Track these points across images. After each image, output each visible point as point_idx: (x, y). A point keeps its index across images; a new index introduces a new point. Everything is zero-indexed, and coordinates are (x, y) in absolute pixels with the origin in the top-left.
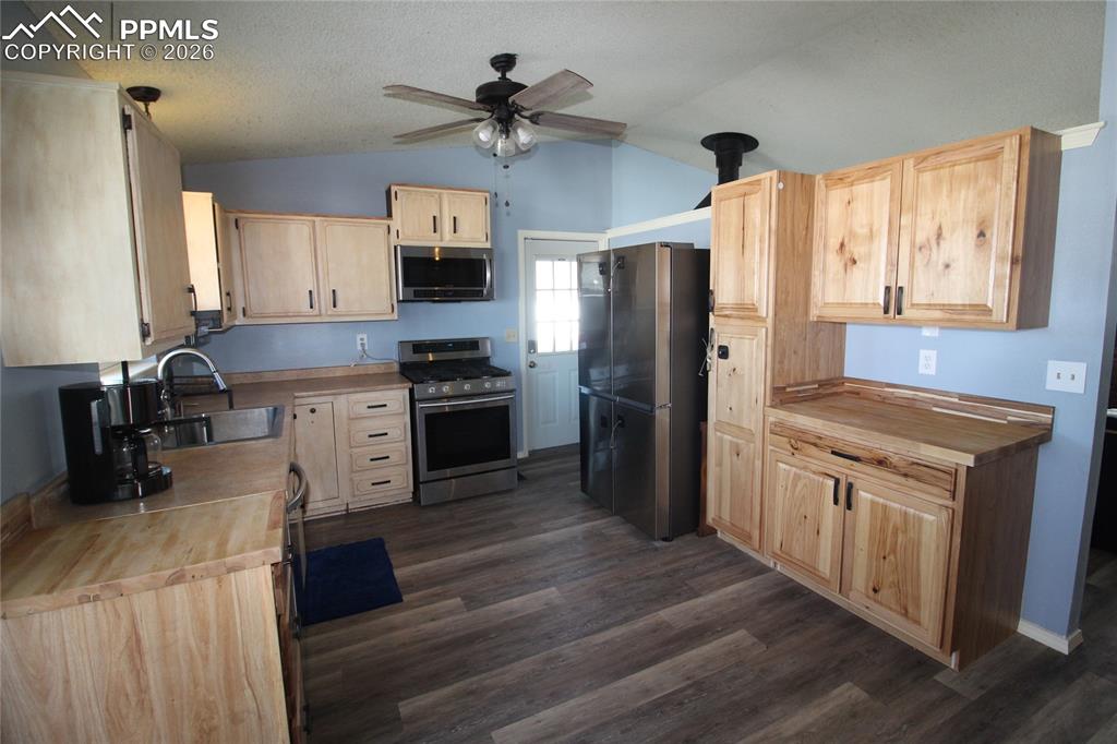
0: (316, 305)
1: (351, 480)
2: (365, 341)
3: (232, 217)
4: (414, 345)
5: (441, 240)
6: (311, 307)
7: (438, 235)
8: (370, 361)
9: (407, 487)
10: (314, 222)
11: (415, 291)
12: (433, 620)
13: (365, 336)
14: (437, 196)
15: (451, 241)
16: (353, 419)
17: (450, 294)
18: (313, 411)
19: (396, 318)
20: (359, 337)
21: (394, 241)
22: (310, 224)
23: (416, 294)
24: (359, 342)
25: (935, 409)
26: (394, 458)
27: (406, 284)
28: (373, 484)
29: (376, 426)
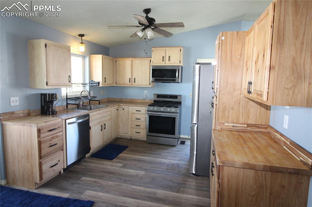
0: (131, 82)
1: (131, 130)
2: (147, 93)
3: (115, 59)
4: (158, 95)
5: (165, 63)
6: (130, 82)
7: (164, 62)
8: (147, 99)
9: (145, 136)
10: (132, 60)
11: (155, 79)
12: (111, 166)
13: (147, 91)
14: (164, 50)
15: (168, 63)
16: (133, 113)
17: (165, 80)
18: (123, 109)
19: (151, 87)
20: (145, 91)
21: (152, 64)
22: (131, 61)
23: (155, 80)
24: (145, 93)
25: (284, 147)
26: (142, 126)
27: (153, 77)
28: (136, 132)
29: (138, 116)
